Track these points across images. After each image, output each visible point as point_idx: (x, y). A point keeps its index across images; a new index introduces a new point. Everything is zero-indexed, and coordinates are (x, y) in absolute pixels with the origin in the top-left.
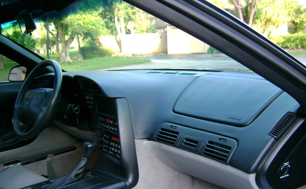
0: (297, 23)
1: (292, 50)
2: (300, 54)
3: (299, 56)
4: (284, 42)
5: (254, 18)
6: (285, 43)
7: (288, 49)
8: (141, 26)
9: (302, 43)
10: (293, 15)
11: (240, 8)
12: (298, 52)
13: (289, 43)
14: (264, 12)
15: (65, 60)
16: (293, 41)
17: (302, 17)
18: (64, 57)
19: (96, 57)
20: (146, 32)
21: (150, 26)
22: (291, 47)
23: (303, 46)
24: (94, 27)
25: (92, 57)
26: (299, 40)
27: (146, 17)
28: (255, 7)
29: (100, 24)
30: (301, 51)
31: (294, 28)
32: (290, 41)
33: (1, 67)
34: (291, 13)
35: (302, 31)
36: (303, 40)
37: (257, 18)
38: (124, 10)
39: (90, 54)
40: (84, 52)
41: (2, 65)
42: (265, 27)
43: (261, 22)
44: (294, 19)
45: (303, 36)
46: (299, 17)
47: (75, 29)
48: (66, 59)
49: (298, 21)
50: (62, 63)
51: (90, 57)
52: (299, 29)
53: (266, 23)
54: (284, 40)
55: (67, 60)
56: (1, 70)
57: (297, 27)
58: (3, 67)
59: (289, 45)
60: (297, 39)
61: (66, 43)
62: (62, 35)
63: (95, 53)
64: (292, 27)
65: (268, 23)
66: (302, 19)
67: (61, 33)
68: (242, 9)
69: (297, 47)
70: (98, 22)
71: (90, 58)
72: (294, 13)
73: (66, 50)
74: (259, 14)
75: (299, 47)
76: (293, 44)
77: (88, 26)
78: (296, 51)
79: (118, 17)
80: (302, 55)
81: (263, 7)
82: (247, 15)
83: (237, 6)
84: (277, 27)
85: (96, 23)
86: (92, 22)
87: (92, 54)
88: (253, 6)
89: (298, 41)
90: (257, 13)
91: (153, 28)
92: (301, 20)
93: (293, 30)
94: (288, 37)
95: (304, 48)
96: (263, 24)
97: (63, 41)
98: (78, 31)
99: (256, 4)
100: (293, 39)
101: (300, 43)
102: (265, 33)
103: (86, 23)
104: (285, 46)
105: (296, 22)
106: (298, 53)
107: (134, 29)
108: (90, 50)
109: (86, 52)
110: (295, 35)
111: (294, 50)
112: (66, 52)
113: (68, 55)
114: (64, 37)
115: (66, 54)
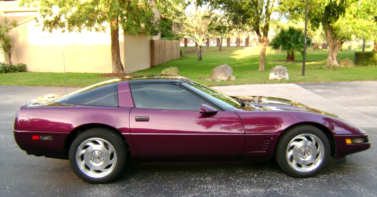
15: (331, 64)
18: (330, 61)
19: (371, 64)
25: (367, 64)
39: (365, 60)
40: (358, 58)
41: (263, 66)
47: (343, 34)
48: (333, 62)
50: (327, 67)
51: (365, 64)
55: (334, 64)
61: (333, 47)
62: (330, 39)
63: (371, 60)
67: (329, 37)
70: (371, 27)
73: (333, 55)
77: (358, 31)
85: (368, 28)
86: (363, 27)
87: (367, 61)
97: (330, 45)
103: (355, 28)
108: (365, 56)
109: (360, 57)
112: (332, 57)
113: (335, 59)
114: (332, 41)
115: (333, 58)
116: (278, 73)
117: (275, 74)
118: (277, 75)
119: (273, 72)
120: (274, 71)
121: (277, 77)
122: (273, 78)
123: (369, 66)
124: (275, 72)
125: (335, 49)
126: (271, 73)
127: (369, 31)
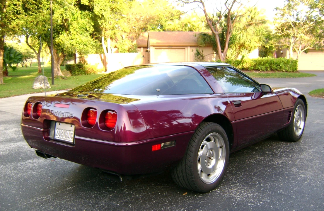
0: (267, 48)
1: (263, 72)
2: (269, 76)
3: (268, 78)
4: (255, 65)
5: (229, 43)
6: (257, 65)
7: (259, 71)
8: (123, 45)
9: (271, 66)
10: (263, 40)
11: (218, 34)
12: (268, 73)
13: (260, 66)
14: (238, 38)
16: (263, 64)
17: (271, 43)
18: (57, 72)
19: (82, 74)
20: (127, 52)
21: (131, 46)
22: (261, 69)
23: (272, 68)
24: (85, 47)
25: (78, 74)
26: (269, 63)
27: (128, 37)
28: (231, 34)
29: (91, 44)
30: (270, 73)
31: (265, 52)
32: (261, 64)
33: (1, 82)
34: (262, 40)
35: (271, 54)
36: (272, 63)
37: (232, 43)
38: (111, 30)
40: (70, 69)
41: (2, 80)
42: (239, 50)
43: (236, 47)
44: (263, 45)
45: (272, 60)
46: (268, 43)
47: (68, 48)
48: (59, 73)
49: (267, 46)
52: (269, 52)
53: (240, 47)
54: (255, 63)
55: (59, 75)
56: (1, 84)
57: (267, 51)
58: (3, 82)
59: (260, 68)
60: (267, 62)
61: (57, 60)
62: (54, 53)
64: (262, 50)
65: (241, 47)
66: (272, 44)
68: (219, 35)
69: (267, 69)
71: (76, 75)
72: (265, 40)
74: (234, 40)
75: (269, 69)
76: (263, 67)
78: (266, 73)
79: (105, 36)
80: (271, 76)
81: (238, 33)
82: (223, 40)
83: (215, 32)
84: (249, 51)
85: (88, 43)
86: (83, 43)
87: (78, 72)
88: (229, 33)
89: (267, 64)
90: (232, 39)
91: (134, 48)
92: (270, 45)
93: (263, 53)
94: (259, 61)
95: (273, 71)
96: (237, 48)
98: (70, 50)
99: (231, 31)
100: (264, 63)
101: (269, 66)
102: (238, 56)
103: (78, 43)
104: (257, 68)
105: (266, 46)
106: (267, 75)
107: (115, 48)
110: (265, 59)
111: (265, 72)
112: (58, 68)
113: (60, 70)
114: (56, 54)
115: (58, 70)
116: (43, 83)
117: (40, 83)
118: (42, 85)
119: (38, 82)
120: (39, 80)
121: (42, 86)
122: (39, 87)
123: (80, 75)
124: (40, 82)
125: (59, 62)
126: (36, 83)
127: (88, 45)
